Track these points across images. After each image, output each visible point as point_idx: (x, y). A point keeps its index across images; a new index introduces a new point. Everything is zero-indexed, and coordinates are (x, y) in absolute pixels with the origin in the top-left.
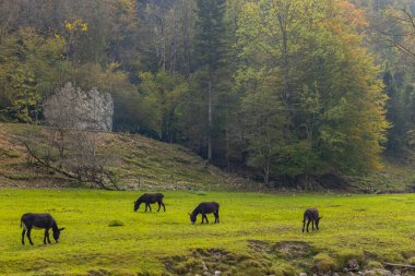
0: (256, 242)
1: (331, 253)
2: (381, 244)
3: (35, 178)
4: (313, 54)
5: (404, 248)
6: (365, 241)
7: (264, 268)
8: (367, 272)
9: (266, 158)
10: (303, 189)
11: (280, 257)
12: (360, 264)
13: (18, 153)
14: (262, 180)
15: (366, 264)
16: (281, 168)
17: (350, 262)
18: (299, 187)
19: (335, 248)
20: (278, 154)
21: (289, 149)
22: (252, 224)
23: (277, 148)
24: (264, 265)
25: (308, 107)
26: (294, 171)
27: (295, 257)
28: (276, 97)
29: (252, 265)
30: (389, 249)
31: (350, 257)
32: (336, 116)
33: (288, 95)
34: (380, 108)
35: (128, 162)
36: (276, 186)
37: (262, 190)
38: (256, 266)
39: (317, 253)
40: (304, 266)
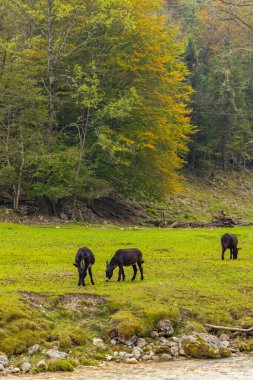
0: (30, 294)
1: (135, 311)
2: (202, 299)
4: (92, 21)
5: (233, 304)
6: (180, 295)
7: (44, 332)
8: (184, 337)
9: (17, 171)
10: (70, 218)
11: (64, 316)
12: (175, 325)
14: (10, 204)
15: (182, 326)
16: (38, 186)
17: (162, 323)
18: (63, 215)
19: (141, 304)
20: (34, 167)
21: (52, 159)
22: (19, 268)
23: (33, 157)
24: (44, 327)
25: (80, 98)
26: (57, 192)
27: (85, 316)
28: (34, 81)
29: (28, 327)
30: (213, 306)
31: (161, 317)
32: (121, 113)
33: (52, 79)
34: (182, 105)
36: (30, 214)
37: (10, 218)
38: (33, 328)
39: (116, 311)
40: (98, 329)
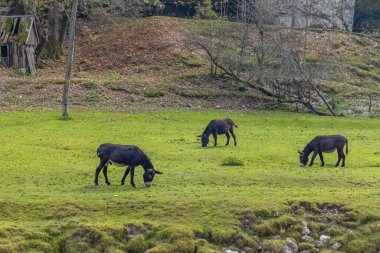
3: (218, 96)
13: (200, 61)
35: (361, 76)
